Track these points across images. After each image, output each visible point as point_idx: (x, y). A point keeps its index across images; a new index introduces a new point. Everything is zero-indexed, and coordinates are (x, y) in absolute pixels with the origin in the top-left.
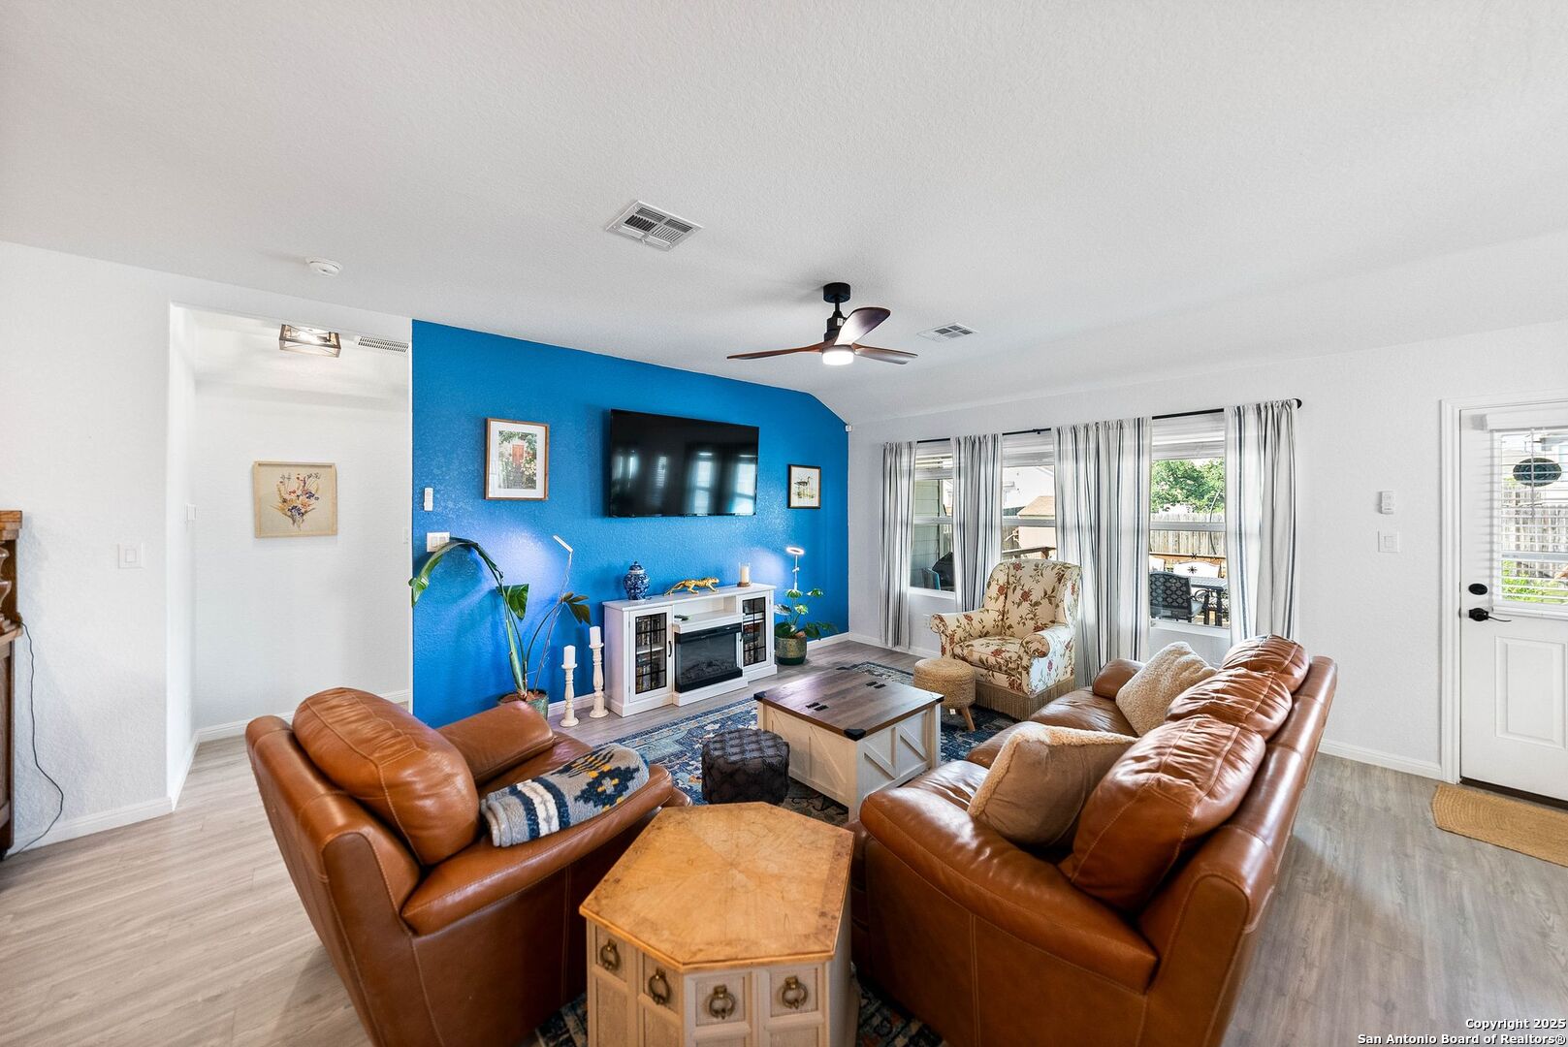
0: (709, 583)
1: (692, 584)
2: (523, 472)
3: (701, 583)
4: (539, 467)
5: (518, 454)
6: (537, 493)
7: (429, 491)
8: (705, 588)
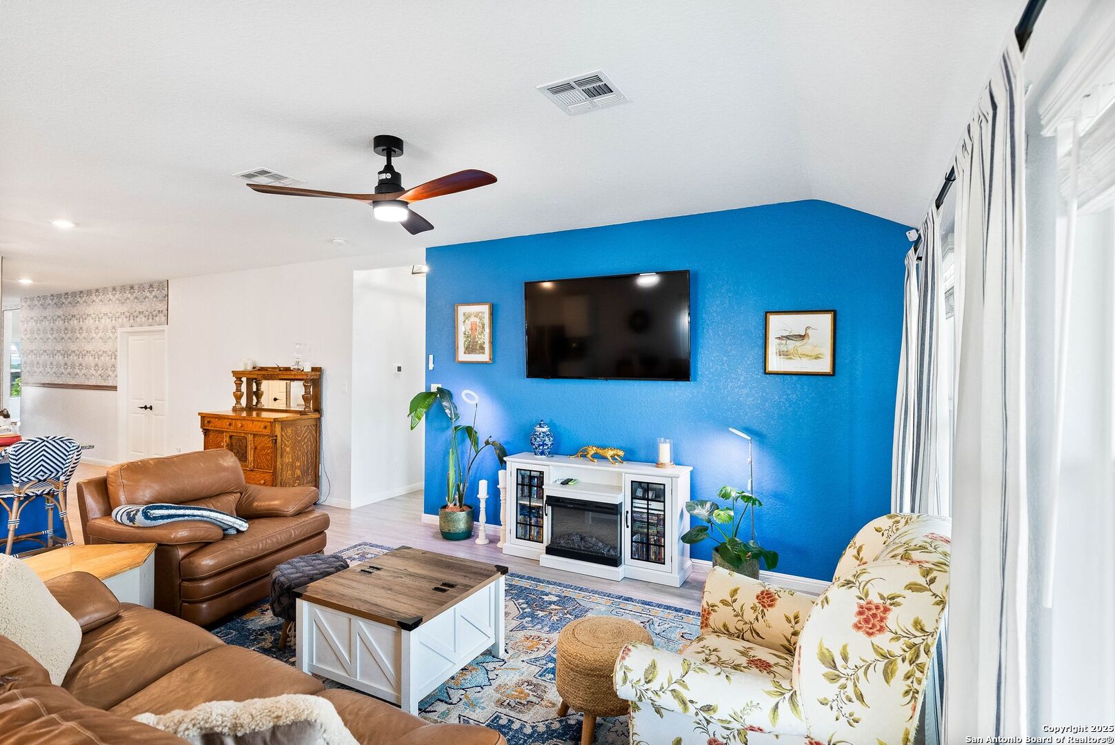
0: (609, 453)
1: (592, 451)
2: (477, 342)
3: (601, 452)
4: (485, 338)
5: (474, 328)
6: (485, 357)
7: (431, 357)
8: (604, 458)
